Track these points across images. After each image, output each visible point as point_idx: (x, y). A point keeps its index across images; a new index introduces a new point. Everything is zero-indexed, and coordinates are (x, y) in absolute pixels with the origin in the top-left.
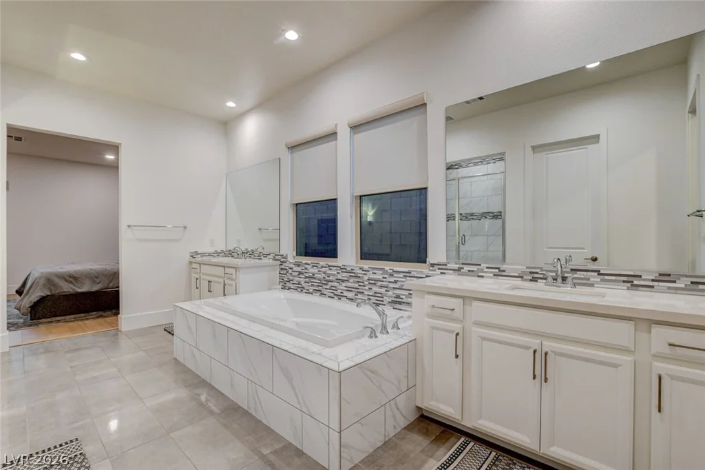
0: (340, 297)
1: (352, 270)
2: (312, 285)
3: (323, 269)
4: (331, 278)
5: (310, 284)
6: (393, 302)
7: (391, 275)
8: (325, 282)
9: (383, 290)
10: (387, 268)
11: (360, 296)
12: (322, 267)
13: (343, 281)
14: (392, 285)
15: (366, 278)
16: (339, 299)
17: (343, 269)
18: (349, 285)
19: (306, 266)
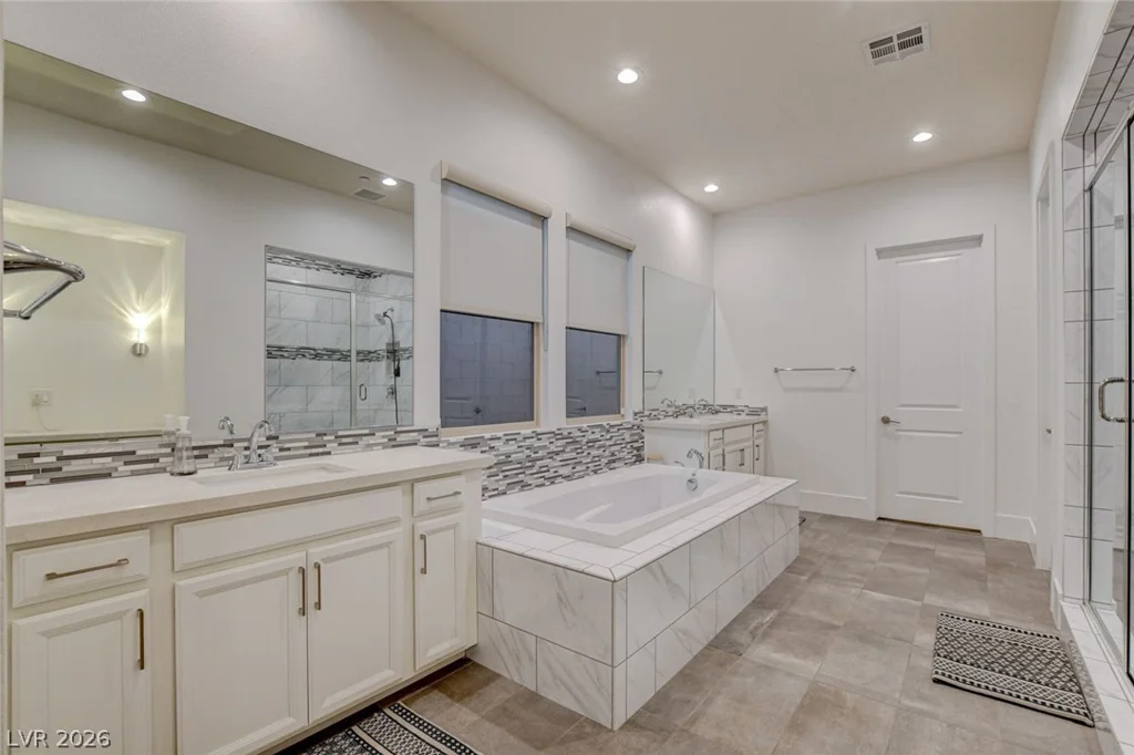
0: (552, 480)
1: (570, 433)
2: (505, 476)
3: (528, 442)
4: (540, 454)
5: (501, 477)
6: (610, 462)
7: (608, 431)
8: (530, 464)
9: (601, 451)
10: (604, 423)
11: (578, 468)
12: (525, 438)
13: (557, 453)
14: (608, 443)
15: (585, 440)
16: (553, 483)
17: (557, 435)
18: (566, 456)
19: (493, 444)
